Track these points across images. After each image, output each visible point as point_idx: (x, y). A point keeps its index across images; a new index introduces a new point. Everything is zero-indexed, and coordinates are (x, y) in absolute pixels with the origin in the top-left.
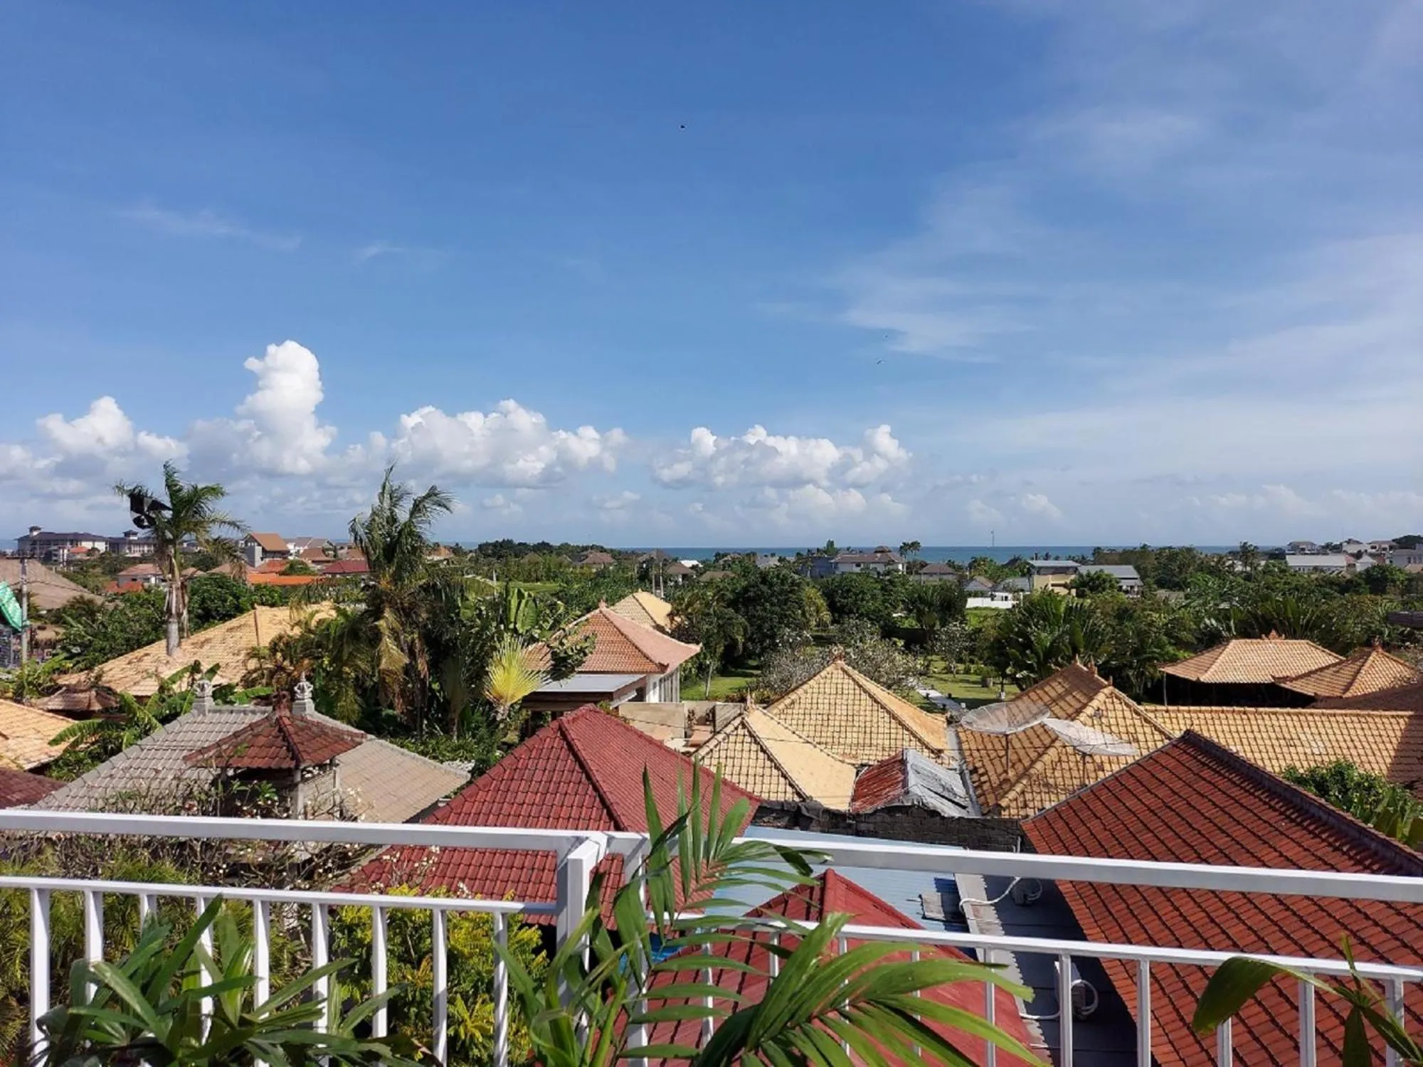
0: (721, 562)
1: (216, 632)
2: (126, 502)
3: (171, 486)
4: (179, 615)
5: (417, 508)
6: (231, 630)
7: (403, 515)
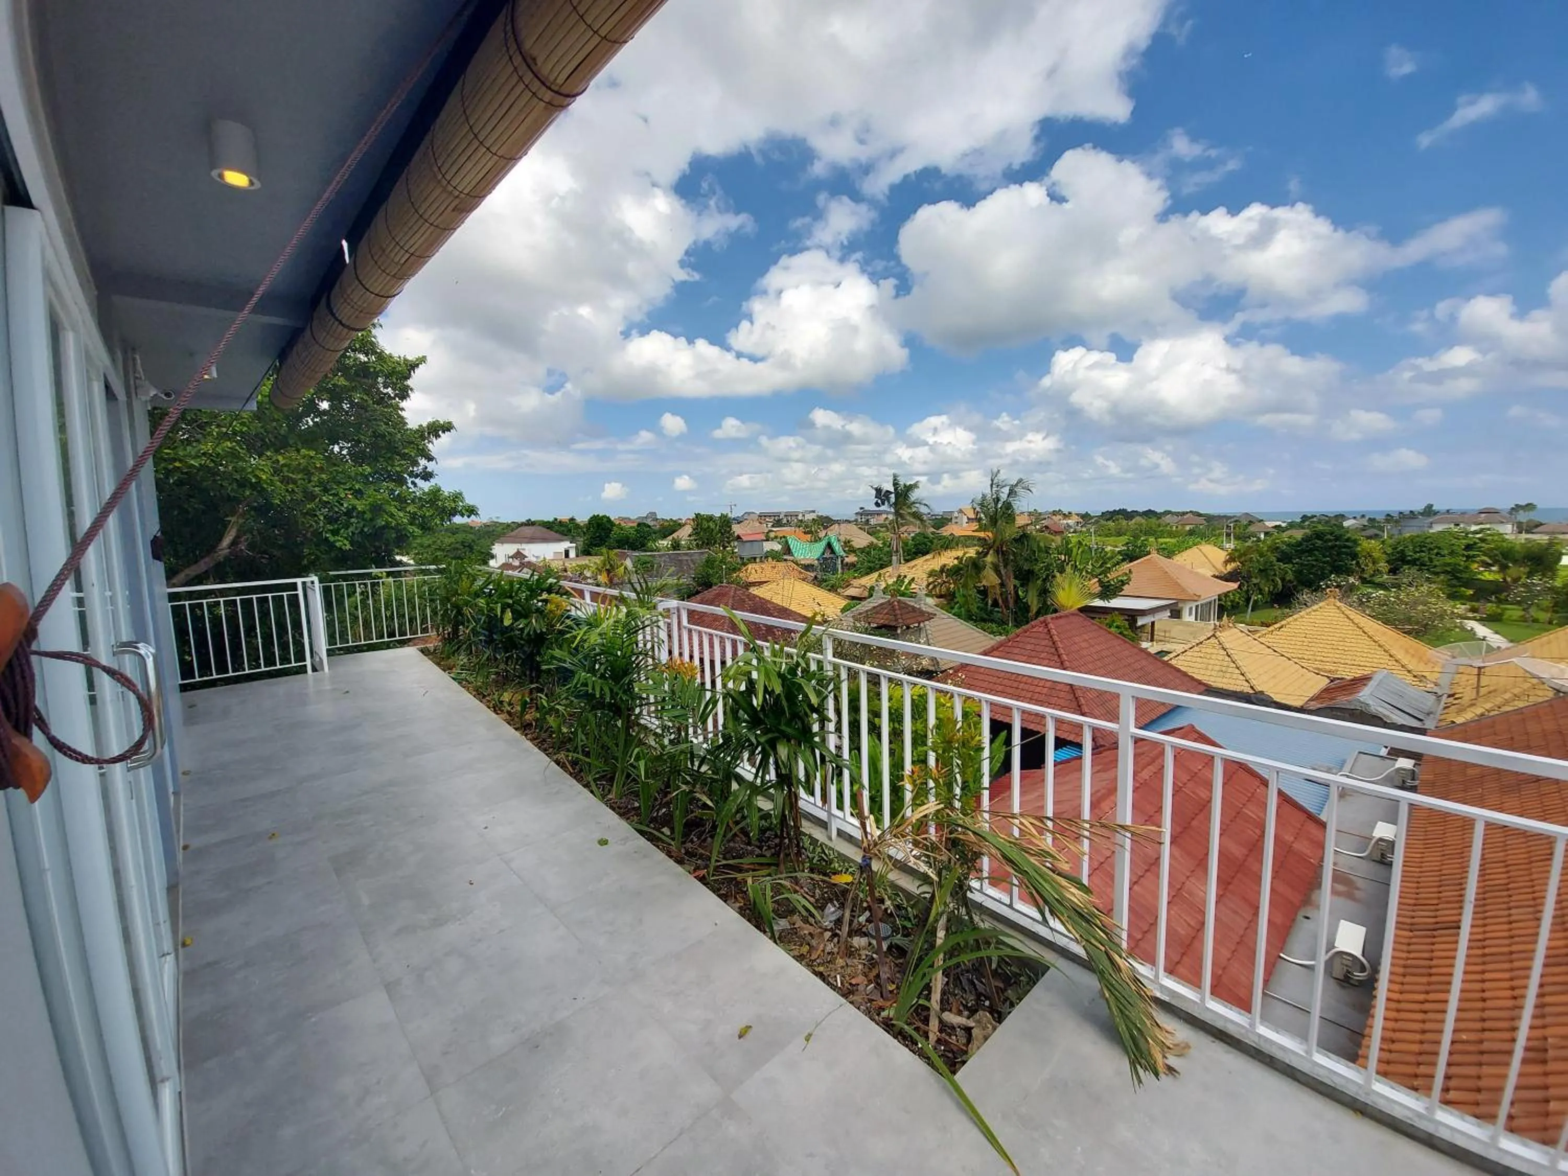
0: (1307, 523)
1: (920, 561)
2: (874, 492)
3: (895, 484)
4: (897, 551)
5: (1012, 493)
6: (926, 560)
7: (1004, 496)
